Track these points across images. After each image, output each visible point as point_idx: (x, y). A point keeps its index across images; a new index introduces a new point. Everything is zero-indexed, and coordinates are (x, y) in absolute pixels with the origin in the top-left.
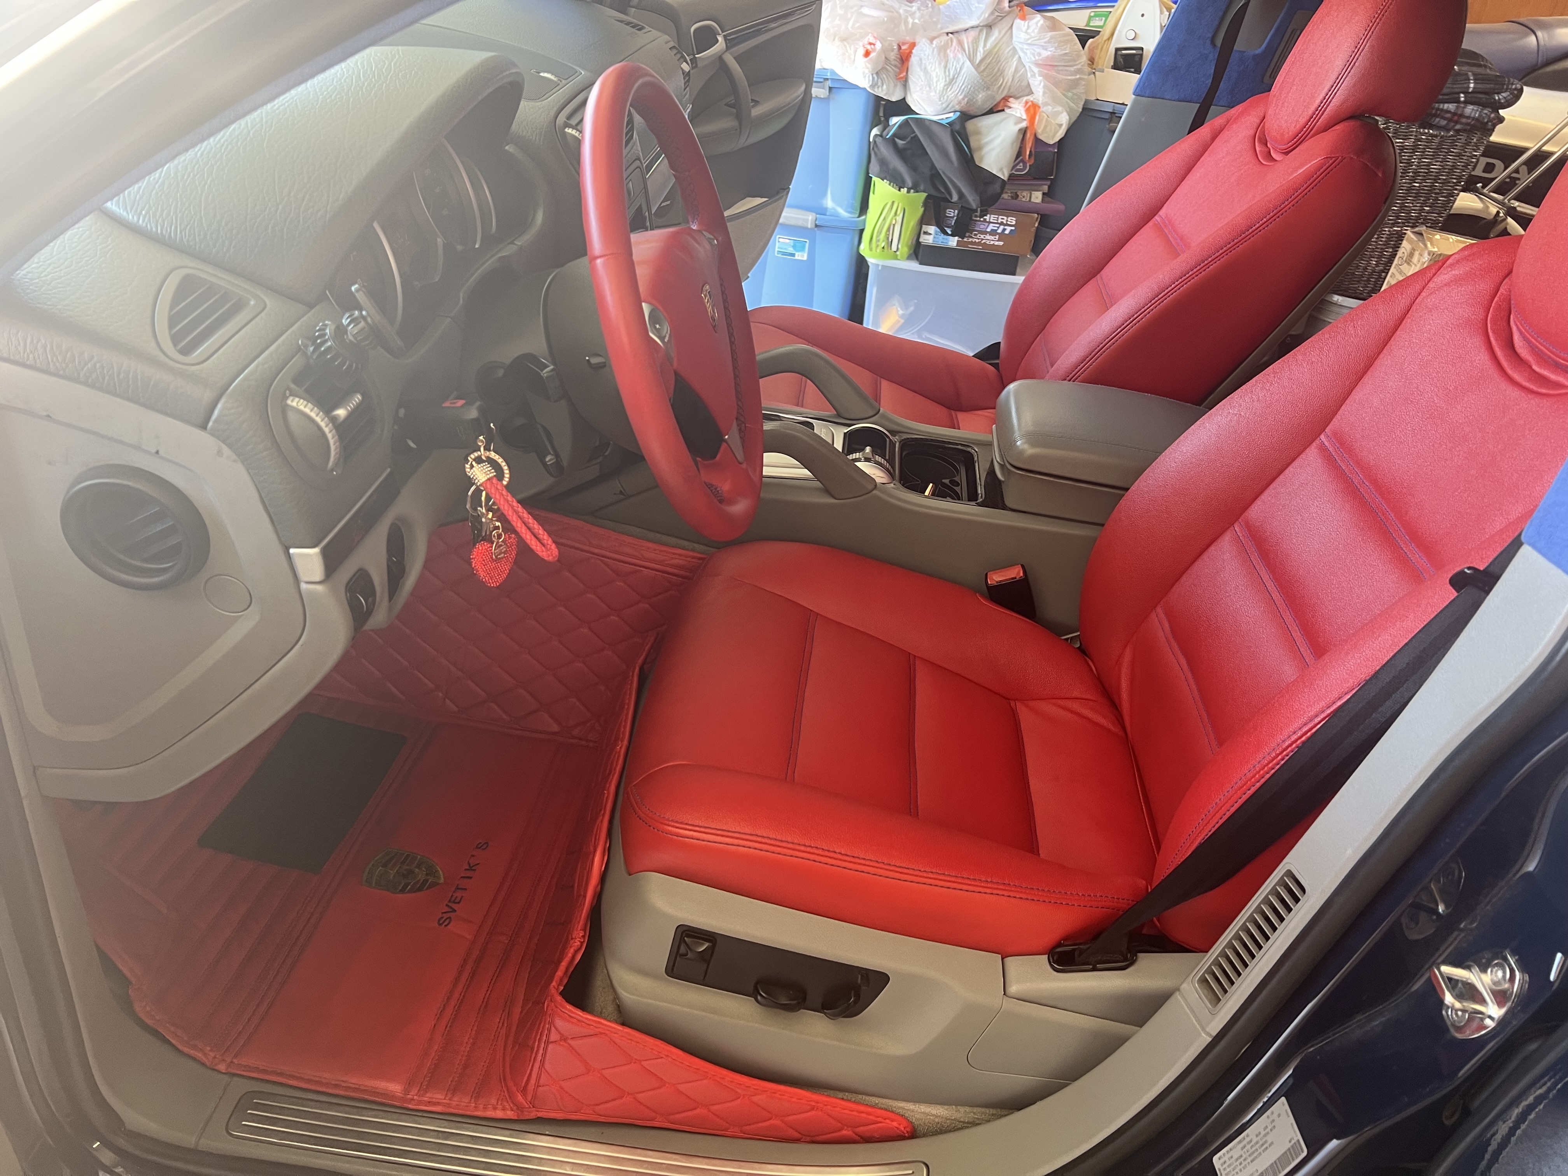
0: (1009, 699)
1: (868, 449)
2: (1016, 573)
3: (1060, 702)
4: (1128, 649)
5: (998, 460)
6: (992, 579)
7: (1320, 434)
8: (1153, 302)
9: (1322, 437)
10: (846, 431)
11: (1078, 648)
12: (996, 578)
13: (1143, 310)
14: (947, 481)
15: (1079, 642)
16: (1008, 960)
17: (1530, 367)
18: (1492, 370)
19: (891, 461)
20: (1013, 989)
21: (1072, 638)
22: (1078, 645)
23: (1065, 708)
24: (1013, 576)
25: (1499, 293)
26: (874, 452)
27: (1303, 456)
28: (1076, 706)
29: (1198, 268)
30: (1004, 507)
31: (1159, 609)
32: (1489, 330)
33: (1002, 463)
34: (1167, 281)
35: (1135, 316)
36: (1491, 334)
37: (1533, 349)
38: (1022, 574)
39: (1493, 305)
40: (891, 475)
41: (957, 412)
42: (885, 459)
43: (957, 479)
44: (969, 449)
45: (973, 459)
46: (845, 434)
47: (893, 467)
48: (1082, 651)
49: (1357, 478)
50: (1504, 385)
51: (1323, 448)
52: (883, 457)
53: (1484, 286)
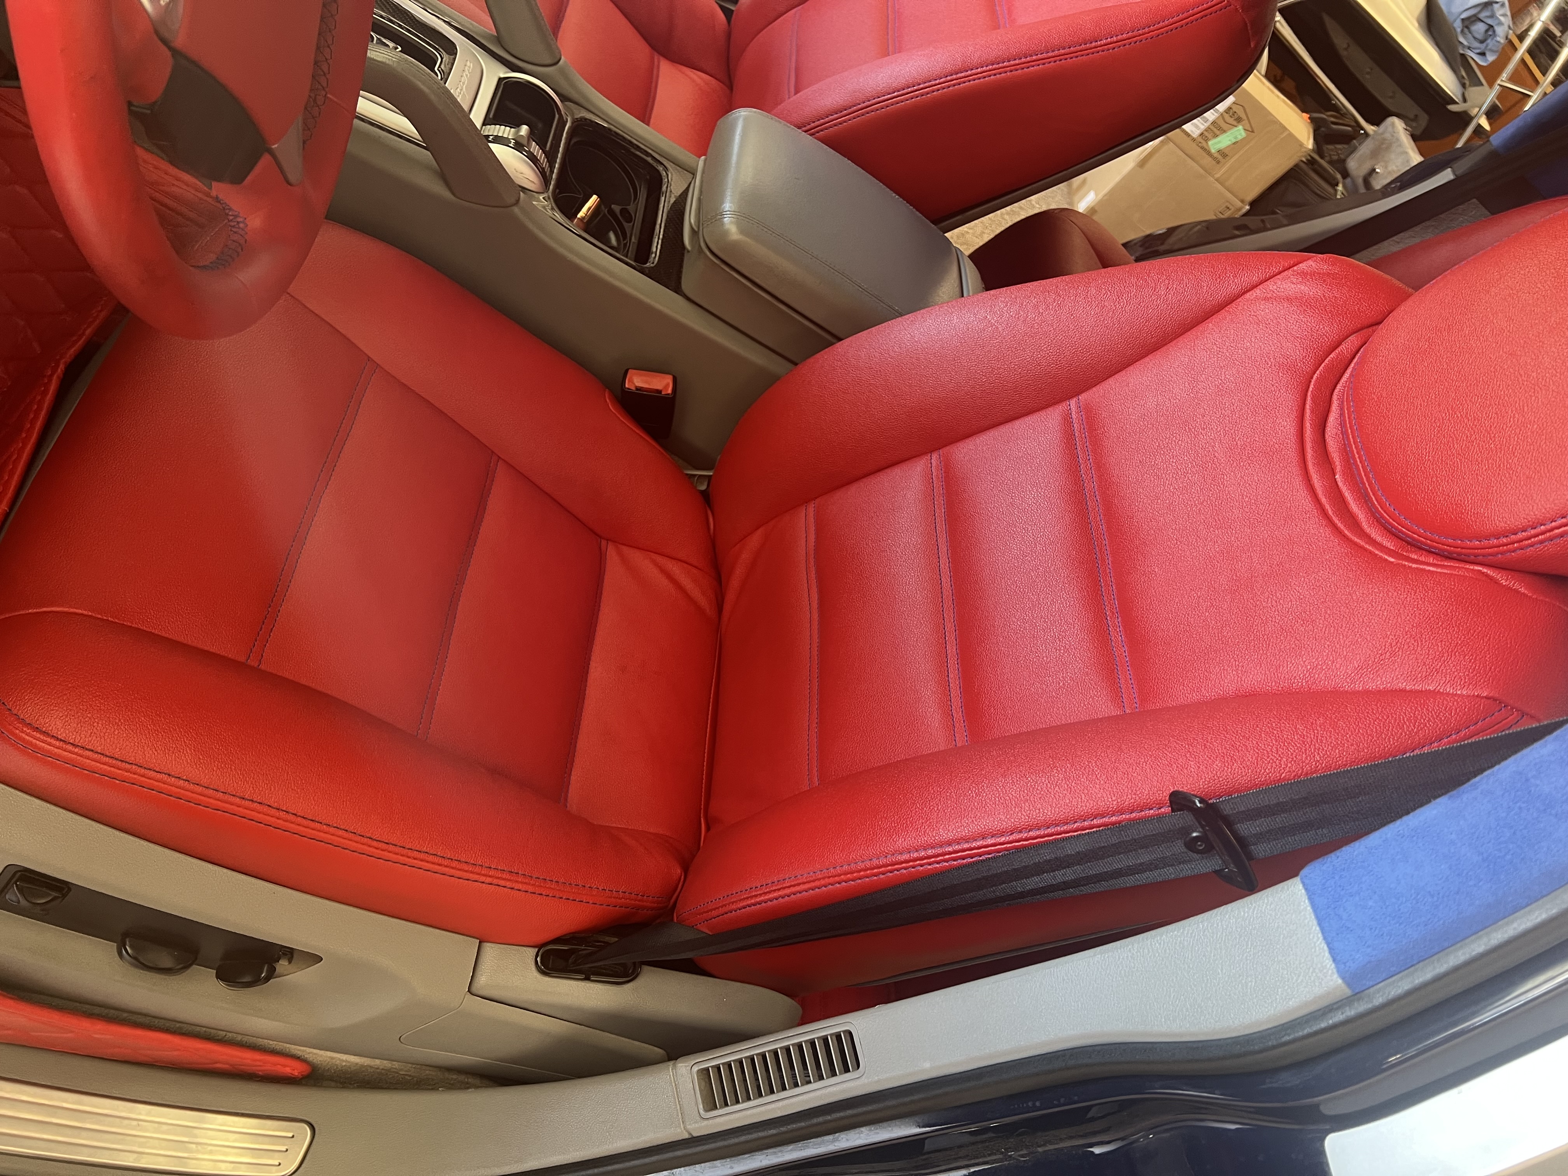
0: (600, 537)
1: (524, 130)
2: (662, 383)
3: (660, 559)
4: (759, 532)
5: (692, 221)
6: (631, 381)
7: (1072, 397)
8: (949, 78)
9: (1073, 402)
10: (502, 76)
11: (702, 492)
12: (637, 381)
13: (933, 83)
14: (616, 208)
15: (706, 484)
16: (488, 948)
17: (1334, 474)
18: (1291, 453)
19: (551, 157)
20: (482, 980)
21: (700, 476)
22: (703, 487)
23: (663, 571)
24: (659, 387)
25: (1339, 349)
26: (532, 134)
27: (1043, 413)
28: (675, 569)
29: (1017, 62)
30: (677, 289)
31: (811, 508)
32: (1309, 393)
33: (696, 229)
34: (975, 59)
35: (922, 86)
36: (1309, 398)
37: (1345, 449)
38: (670, 391)
39: (1326, 361)
40: (545, 178)
41: (662, 58)
42: (544, 152)
43: (631, 208)
44: (661, 168)
45: (661, 188)
46: (500, 80)
47: (552, 167)
48: (706, 496)
49: (1091, 485)
50: (1298, 482)
51: (1067, 420)
52: (542, 146)
53: (1328, 330)
